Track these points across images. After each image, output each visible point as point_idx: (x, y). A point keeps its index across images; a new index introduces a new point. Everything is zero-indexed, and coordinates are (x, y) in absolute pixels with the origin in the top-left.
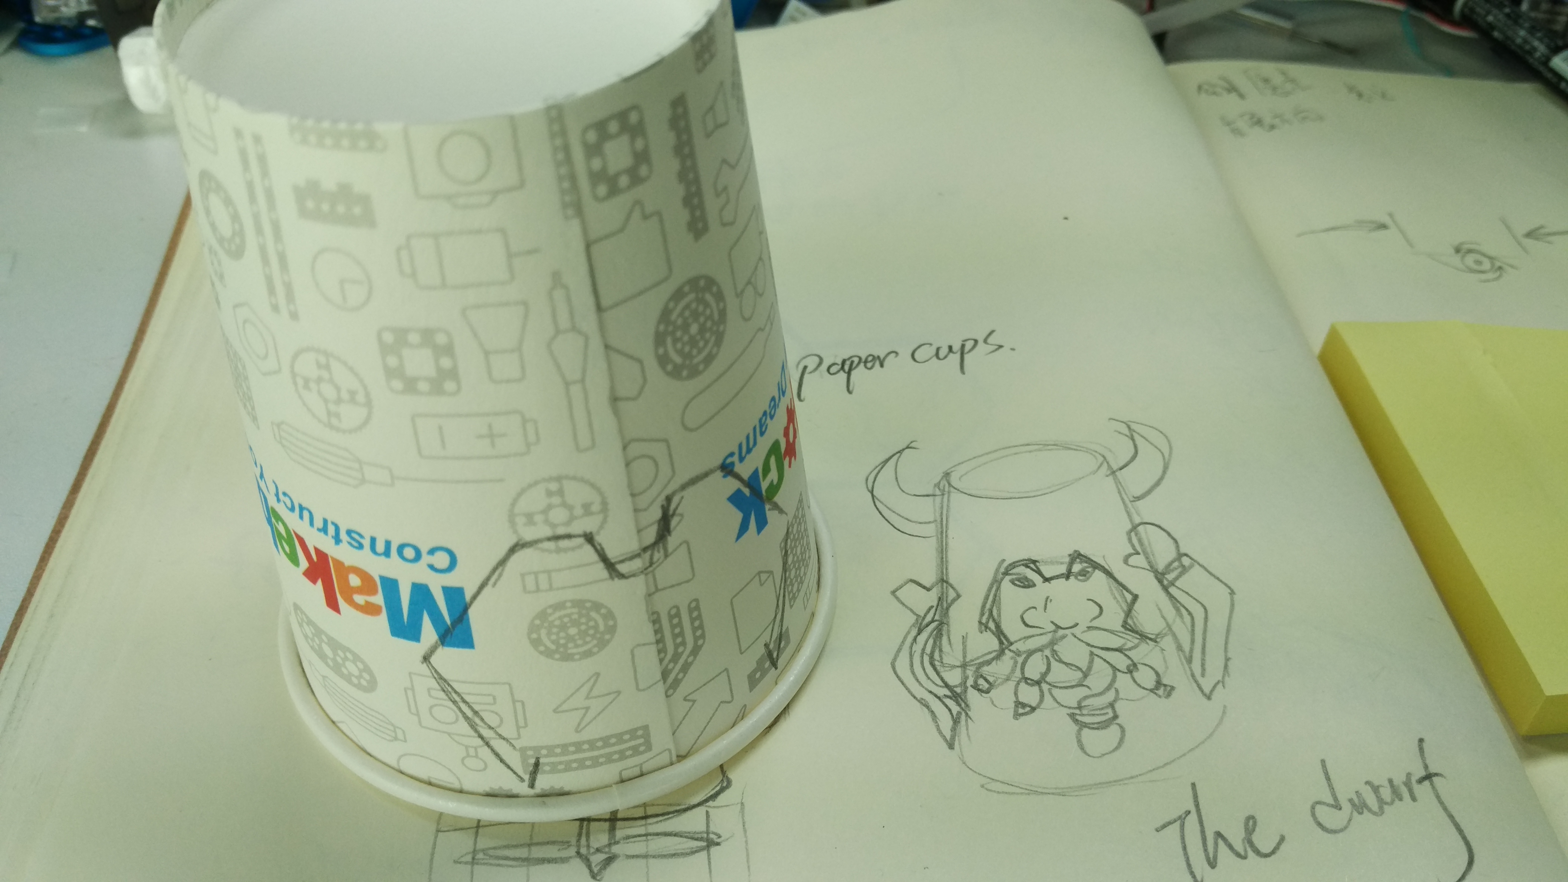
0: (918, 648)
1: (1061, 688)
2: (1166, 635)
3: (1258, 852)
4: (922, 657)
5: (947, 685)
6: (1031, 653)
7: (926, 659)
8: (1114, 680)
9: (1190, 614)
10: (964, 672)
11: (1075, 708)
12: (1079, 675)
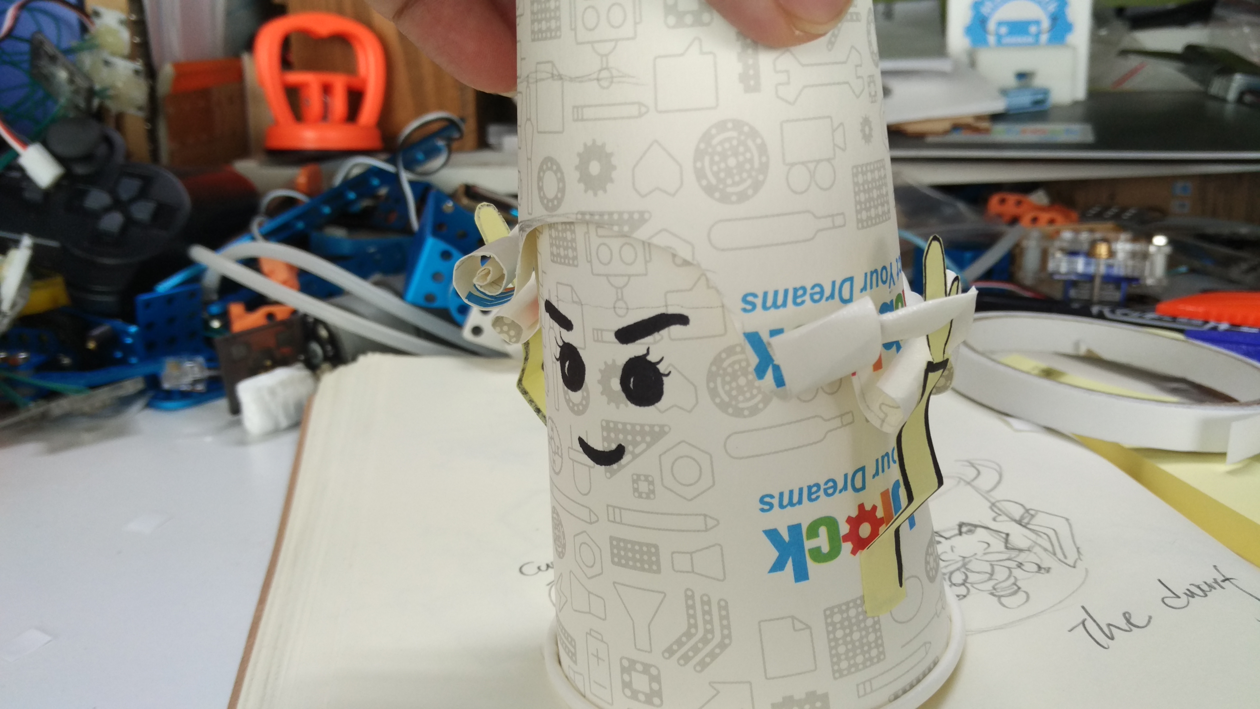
1: (979, 583)
2: (1034, 546)
3: (1138, 627)
6: (951, 573)
8: (1011, 572)
9: (1045, 534)
11: (992, 590)
12: (987, 575)
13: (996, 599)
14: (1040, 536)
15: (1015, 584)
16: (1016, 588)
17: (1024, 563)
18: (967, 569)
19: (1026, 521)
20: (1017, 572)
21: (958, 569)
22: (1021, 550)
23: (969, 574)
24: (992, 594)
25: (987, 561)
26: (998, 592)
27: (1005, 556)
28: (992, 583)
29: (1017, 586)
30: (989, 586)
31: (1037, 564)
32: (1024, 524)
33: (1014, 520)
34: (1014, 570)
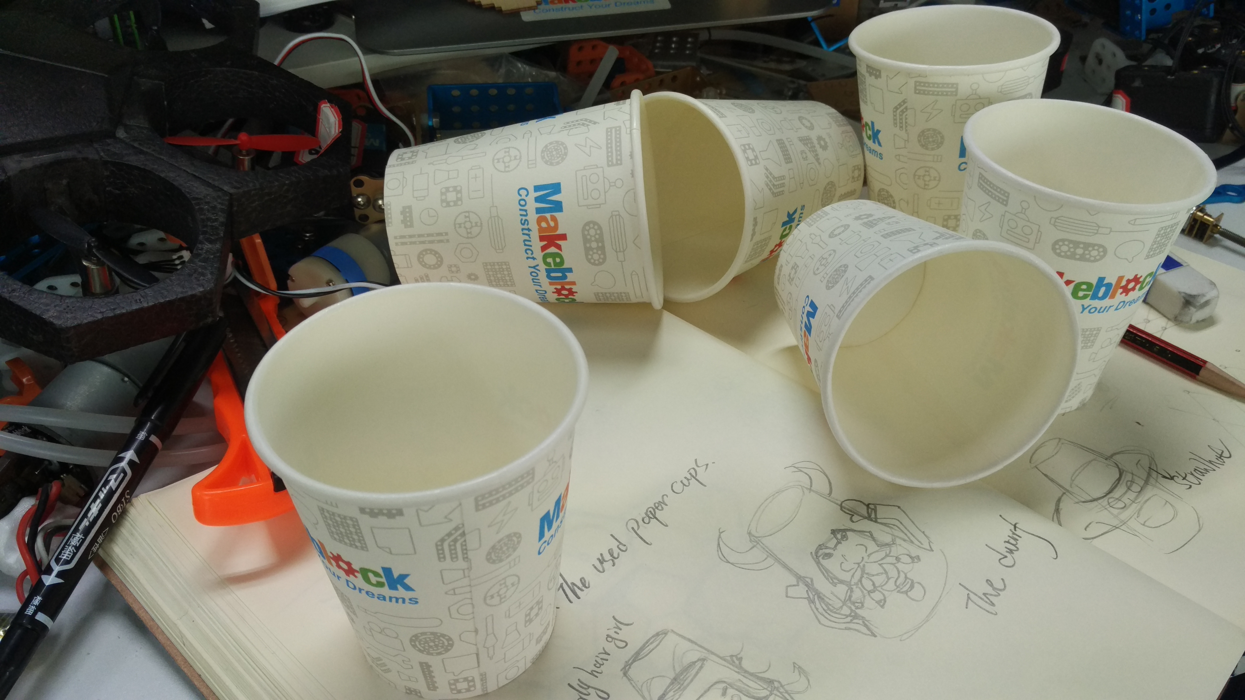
0: (821, 610)
1: (884, 585)
2: (895, 539)
3: (1001, 590)
4: (826, 612)
5: (847, 616)
7: (828, 612)
9: (894, 525)
10: (847, 606)
11: (897, 588)
12: (884, 576)
13: (905, 595)
14: (892, 528)
15: (906, 578)
16: (910, 582)
17: (900, 557)
18: (867, 574)
19: (873, 516)
20: (899, 565)
21: (862, 577)
22: (887, 545)
23: (872, 578)
24: (898, 592)
25: (875, 562)
26: (901, 589)
27: (882, 554)
28: (892, 581)
29: (910, 579)
30: (891, 585)
31: (907, 555)
32: (874, 520)
33: (865, 518)
34: (896, 565)
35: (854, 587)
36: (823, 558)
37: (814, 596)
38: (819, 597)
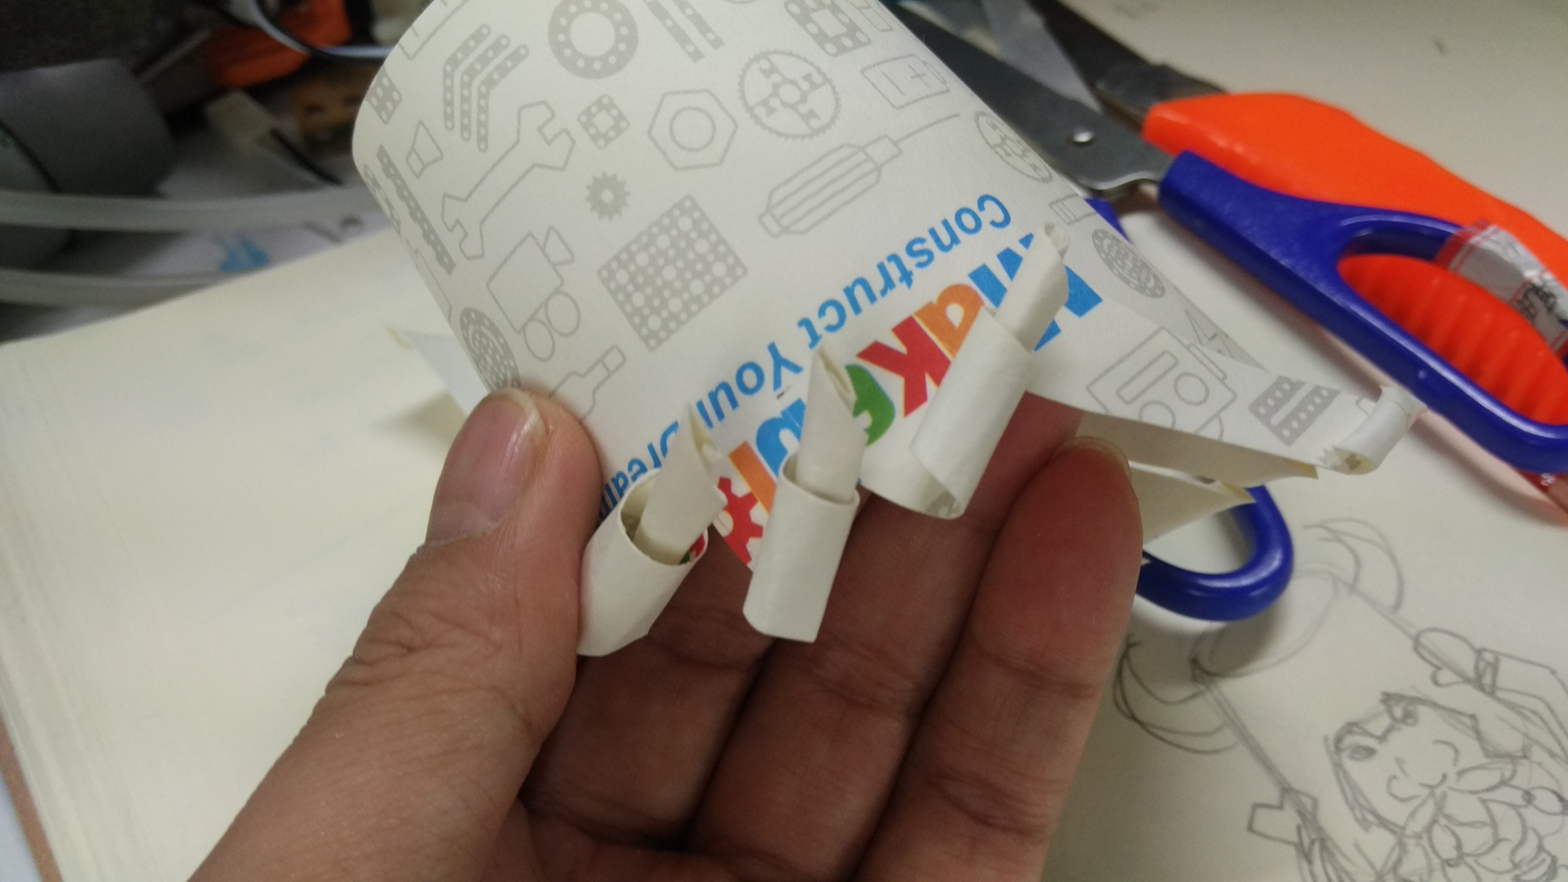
2: (1530, 746)
9: (1533, 713)
14: (1529, 720)
15: (1541, 848)
16: (1549, 860)
17: (1533, 793)
18: (1449, 817)
19: (1487, 680)
21: (1434, 821)
22: (1510, 756)
23: (1460, 831)
25: (1471, 793)
26: (1525, 873)
27: (1493, 778)
28: (1504, 850)
29: (1549, 853)
31: (1554, 792)
32: (1487, 689)
33: (1467, 680)
34: (1523, 811)
35: (1411, 843)
36: (1351, 757)
37: (1312, 842)
38: (1324, 848)
